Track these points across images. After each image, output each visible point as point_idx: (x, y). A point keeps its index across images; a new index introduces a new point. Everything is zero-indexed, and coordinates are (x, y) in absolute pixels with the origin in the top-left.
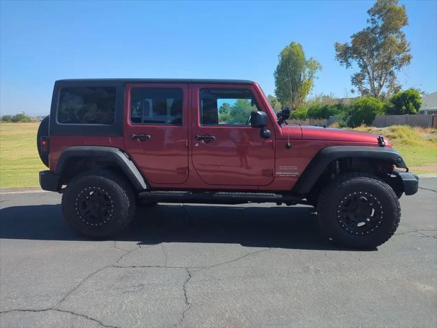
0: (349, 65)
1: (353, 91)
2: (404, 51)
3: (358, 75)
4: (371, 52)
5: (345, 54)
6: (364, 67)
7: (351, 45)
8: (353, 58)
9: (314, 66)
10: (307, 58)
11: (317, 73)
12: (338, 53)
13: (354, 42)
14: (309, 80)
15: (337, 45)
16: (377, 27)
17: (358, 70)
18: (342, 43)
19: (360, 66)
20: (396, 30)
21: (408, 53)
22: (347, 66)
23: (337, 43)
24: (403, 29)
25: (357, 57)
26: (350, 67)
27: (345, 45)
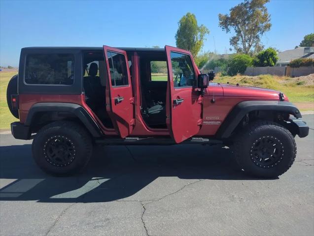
0: (228, 30)
1: (231, 50)
2: (266, 21)
3: (234, 38)
4: (244, 21)
5: (226, 22)
6: (239, 32)
7: (230, 16)
8: (231, 25)
9: (204, 31)
10: (199, 25)
11: (206, 36)
12: (221, 22)
13: (232, 14)
14: (200, 41)
15: (220, 16)
16: (248, 3)
17: (235, 34)
18: (224, 14)
19: (236, 31)
20: (261, 5)
21: (269, 22)
22: (227, 31)
23: (220, 14)
24: (266, 5)
25: (234, 25)
26: (229, 32)
27: (226, 16)
